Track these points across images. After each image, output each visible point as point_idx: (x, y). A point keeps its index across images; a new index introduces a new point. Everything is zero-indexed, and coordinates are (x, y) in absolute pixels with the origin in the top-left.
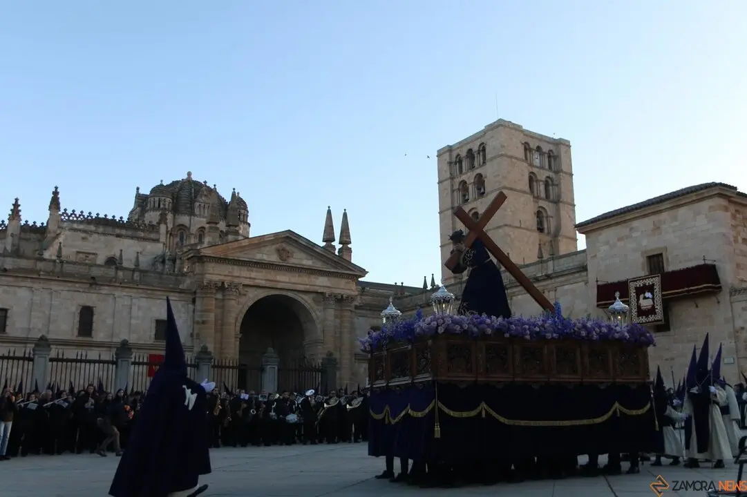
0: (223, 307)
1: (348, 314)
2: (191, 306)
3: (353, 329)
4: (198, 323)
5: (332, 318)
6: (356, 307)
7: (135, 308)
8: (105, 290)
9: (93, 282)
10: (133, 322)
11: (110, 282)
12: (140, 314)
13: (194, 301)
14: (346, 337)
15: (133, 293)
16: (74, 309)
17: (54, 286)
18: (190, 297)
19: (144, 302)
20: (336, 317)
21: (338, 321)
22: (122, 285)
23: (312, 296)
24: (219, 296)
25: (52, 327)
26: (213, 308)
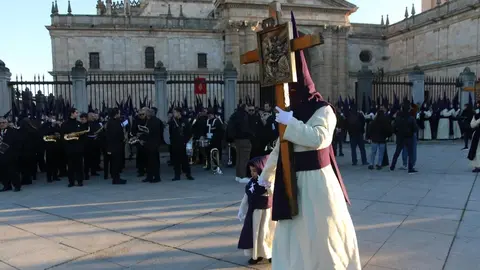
0: (245, 41)
1: (343, 41)
2: (222, 42)
3: (346, 52)
4: (227, 54)
5: (330, 45)
6: (350, 36)
7: (182, 46)
8: (160, 34)
9: (151, 30)
10: (182, 56)
11: (162, 29)
12: (187, 50)
13: (224, 38)
14: (342, 59)
15: (180, 35)
16: (141, 50)
17: (126, 34)
18: (221, 35)
19: (188, 41)
20: (333, 44)
21: (335, 47)
22: (171, 30)
23: (314, 29)
24: (242, 33)
25: (128, 63)
26: (237, 42)
